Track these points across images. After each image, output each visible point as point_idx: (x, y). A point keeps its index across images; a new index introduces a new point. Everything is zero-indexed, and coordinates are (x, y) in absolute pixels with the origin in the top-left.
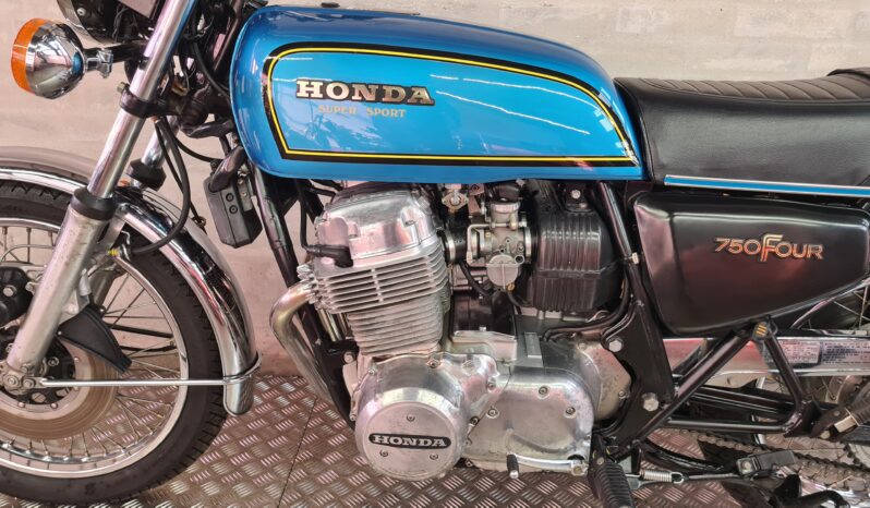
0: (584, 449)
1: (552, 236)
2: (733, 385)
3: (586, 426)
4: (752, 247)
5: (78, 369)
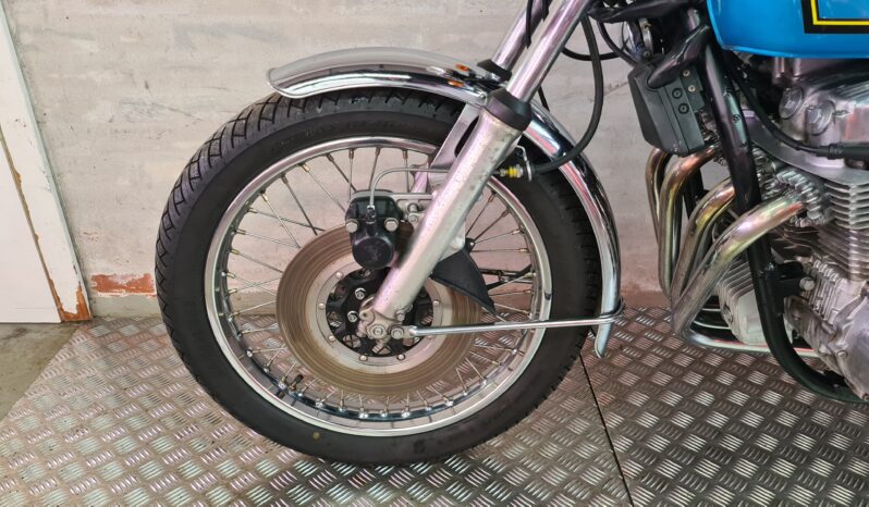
5: (437, 312)
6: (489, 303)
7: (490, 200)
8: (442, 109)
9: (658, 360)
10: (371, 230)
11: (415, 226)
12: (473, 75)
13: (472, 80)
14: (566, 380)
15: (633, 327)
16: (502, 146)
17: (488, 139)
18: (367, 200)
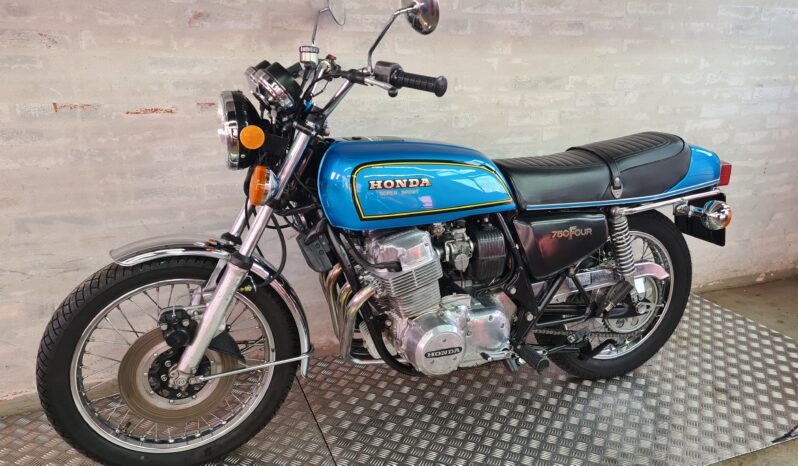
0: (507, 344)
1: (483, 241)
2: (560, 301)
3: (506, 333)
4: (566, 233)
5: (213, 368)
6: (242, 358)
7: (236, 304)
8: (207, 262)
9: (346, 382)
10: (175, 327)
11: (198, 322)
12: (219, 244)
13: (219, 247)
14: (290, 394)
15: (332, 366)
16: (240, 278)
17: (233, 276)
18: (171, 312)
